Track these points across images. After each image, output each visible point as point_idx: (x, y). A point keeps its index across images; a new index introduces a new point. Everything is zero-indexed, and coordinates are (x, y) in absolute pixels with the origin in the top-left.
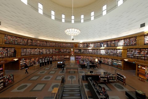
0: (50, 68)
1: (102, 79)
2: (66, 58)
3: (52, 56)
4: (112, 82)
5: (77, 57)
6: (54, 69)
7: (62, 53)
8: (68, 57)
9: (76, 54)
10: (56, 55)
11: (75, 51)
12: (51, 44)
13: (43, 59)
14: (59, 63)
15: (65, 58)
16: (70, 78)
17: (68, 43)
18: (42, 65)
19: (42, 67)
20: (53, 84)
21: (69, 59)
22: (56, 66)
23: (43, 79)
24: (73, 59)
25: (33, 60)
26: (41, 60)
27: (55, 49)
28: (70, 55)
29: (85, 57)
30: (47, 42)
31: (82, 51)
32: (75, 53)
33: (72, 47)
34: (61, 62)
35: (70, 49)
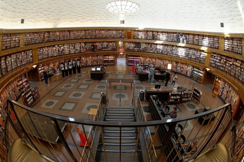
0: (79, 79)
1: (173, 97)
2: (108, 61)
3: (81, 58)
4: (185, 102)
5: (131, 58)
6: (86, 81)
7: (100, 50)
8: (111, 58)
9: (129, 53)
10: (86, 55)
11: (128, 45)
12: (77, 33)
13: (66, 64)
14: (94, 69)
15: (105, 61)
16: (117, 96)
17: (112, 30)
18: (65, 73)
19: (66, 77)
20: (88, 105)
21: (114, 63)
22: (88, 77)
23: (71, 96)
24: (121, 62)
25: (52, 65)
26: (62, 65)
27: (85, 43)
28: (117, 56)
29: (148, 59)
30: (70, 30)
31: (143, 46)
32: (128, 50)
33: (121, 37)
34: (99, 69)
35: (116, 42)
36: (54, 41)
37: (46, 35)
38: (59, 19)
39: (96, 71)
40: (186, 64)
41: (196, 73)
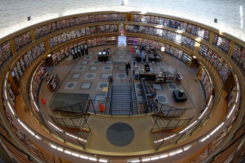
0: (88, 61)
2: (110, 41)
5: (131, 39)
6: (95, 62)
7: (103, 32)
8: (113, 38)
9: (128, 33)
10: (91, 38)
11: (127, 27)
12: (81, 19)
13: (75, 49)
14: (100, 53)
15: (108, 42)
16: (119, 76)
17: (114, 14)
18: (76, 56)
19: (77, 59)
21: (116, 42)
22: (95, 58)
24: (122, 41)
25: (63, 51)
26: (73, 50)
27: (90, 27)
28: (116, 36)
29: (145, 40)
30: (74, 17)
31: (141, 28)
32: (128, 31)
33: (121, 20)
35: (118, 25)
36: (62, 28)
37: (54, 25)
38: (63, 9)
39: (102, 54)
40: (177, 48)
41: (185, 57)
